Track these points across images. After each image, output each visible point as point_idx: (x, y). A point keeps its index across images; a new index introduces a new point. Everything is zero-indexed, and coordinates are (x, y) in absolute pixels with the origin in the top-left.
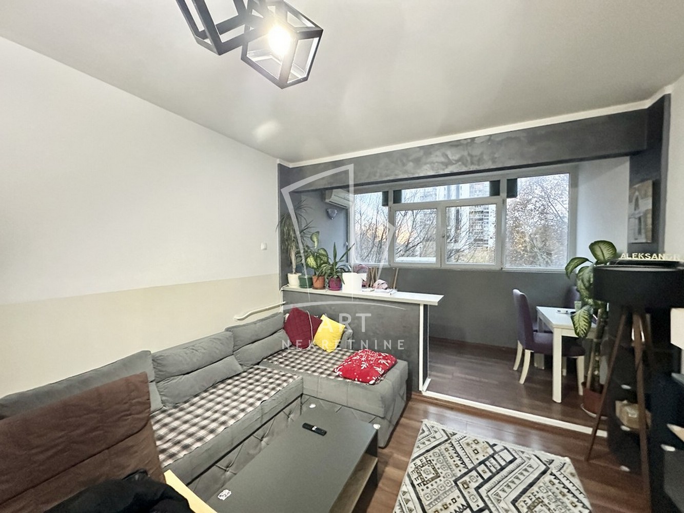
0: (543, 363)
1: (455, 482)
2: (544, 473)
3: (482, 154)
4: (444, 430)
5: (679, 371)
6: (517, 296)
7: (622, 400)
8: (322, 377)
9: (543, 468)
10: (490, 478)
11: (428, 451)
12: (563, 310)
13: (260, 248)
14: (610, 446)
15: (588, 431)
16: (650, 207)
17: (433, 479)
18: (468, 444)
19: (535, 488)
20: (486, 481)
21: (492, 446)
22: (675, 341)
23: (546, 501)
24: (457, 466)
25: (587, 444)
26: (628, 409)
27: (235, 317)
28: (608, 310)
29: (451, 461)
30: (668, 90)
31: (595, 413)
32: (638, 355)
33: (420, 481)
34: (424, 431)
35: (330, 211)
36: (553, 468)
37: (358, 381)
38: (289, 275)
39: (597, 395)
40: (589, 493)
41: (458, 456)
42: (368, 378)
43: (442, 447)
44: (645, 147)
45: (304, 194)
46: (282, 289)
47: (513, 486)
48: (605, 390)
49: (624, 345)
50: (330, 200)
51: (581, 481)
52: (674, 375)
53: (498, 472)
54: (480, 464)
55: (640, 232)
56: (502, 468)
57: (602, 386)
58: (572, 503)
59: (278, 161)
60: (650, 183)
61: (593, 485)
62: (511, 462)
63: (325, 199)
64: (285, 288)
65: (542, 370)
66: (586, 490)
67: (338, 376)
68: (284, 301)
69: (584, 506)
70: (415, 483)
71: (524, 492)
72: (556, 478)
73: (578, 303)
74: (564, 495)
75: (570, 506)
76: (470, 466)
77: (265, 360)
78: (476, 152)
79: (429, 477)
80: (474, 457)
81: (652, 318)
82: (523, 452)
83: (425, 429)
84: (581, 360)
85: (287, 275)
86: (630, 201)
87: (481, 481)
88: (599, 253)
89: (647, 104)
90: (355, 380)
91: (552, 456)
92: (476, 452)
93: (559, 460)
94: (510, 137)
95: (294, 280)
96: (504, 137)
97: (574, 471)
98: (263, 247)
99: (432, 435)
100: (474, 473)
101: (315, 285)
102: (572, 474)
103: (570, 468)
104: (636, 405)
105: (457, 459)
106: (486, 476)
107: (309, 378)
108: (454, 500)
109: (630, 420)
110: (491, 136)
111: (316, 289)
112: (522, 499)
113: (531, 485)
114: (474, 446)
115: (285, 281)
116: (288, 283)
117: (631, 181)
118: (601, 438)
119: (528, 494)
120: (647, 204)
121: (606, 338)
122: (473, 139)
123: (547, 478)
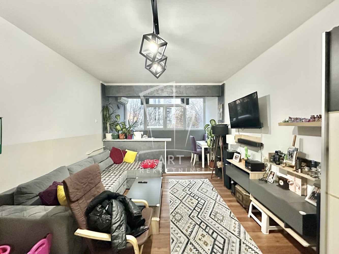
0: (198, 159)
1: (183, 190)
2: (203, 183)
3: (183, 91)
4: (176, 181)
5: (228, 149)
6: (191, 137)
7: (218, 161)
8: (135, 170)
9: (203, 182)
10: (191, 188)
11: (173, 186)
12: (203, 141)
13: (95, 121)
14: (215, 175)
15: (211, 172)
16: (222, 111)
17: (177, 192)
18: (183, 182)
19: (202, 186)
20: (190, 188)
21: (190, 181)
22: (227, 142)
23: (204, 188)
24: (182, 187)
25: (211, 176)
26: (219, 163)
27: (86, 153)
28: (214, 139)
29: (180, 187)
30: (225, 82)
31: (212, 168)
32: (221, 147)
33: (173, 193)
34: (170, 183)
35: (119, 105)
36: (205, 182)
37: (150, 168)
38: (107, 134)
39: (212, 162)
40: (213, 184)
41: (182, 185)
42: (154, 166)
43: (177, 184)
44: (221, 95)
45: (111, 98)
46: (103, 141)
47: (197, 187)
48: (214, 161)
49: (218, 146)
50: (120, 101)
51: (211, 183)
52: (227, 150)
53: (193, 186)
54: (188, 185)
55: (220, 117)
56: (193, 185)
57: (213, 160)
58: (210, 187)
59: (101, 82)
60: (222, 105)
61: (213, 182)
62: (195, 183)
63: (118, 100)
64: (104, 140)
65: (198, 161)
66: (212, 184)
67: (142, 168)
68: (104, 146)
69: (212, 187)
70: (173, 194)
71: (199, 188)
72: (206, 183)
73: (207, 139)
74: (208, 186)
75: (209, 187)
76: (186, 187)
77: (106, 169)
78: (181, 90)
79: (176, 191)
80: (186, 184)
81: (223, 138)
82: (197, 181)
83: (170, 182)
84: (208, 155)
85: (105, 134)
86: (218, 109)
87: (189, 188)
88: (212, 123)
89: (221, 84)
90: (148, 168)
91: (204, 180)
92: (186, 183)
93: (205, 180)
94: (191, 87)
95: (109, 136)
96: (189, 87)
97: (209, 181)
98: (96, 121)
99: (173, 182)
100: (187, 187)
101: (120, 137)
102: (209, 182)
103: (208, 181)
104: (221, 162)
105: (182, 186)
106: (190, 187)
107: (130, 171)
108: (184, 194)
109: (219, 165)
110: (185, 86)
111: (121, 139)
112: (199, 189)
113: (201, 186)
114: (185, 182)
115: (104, 137)
116: (106, 138)
117: (218, 103)
118: (214, 173)
119: (200, 188)
120: (221, 110)
121: (214, 147)
122: (180, 86)
123: (204, 183)
